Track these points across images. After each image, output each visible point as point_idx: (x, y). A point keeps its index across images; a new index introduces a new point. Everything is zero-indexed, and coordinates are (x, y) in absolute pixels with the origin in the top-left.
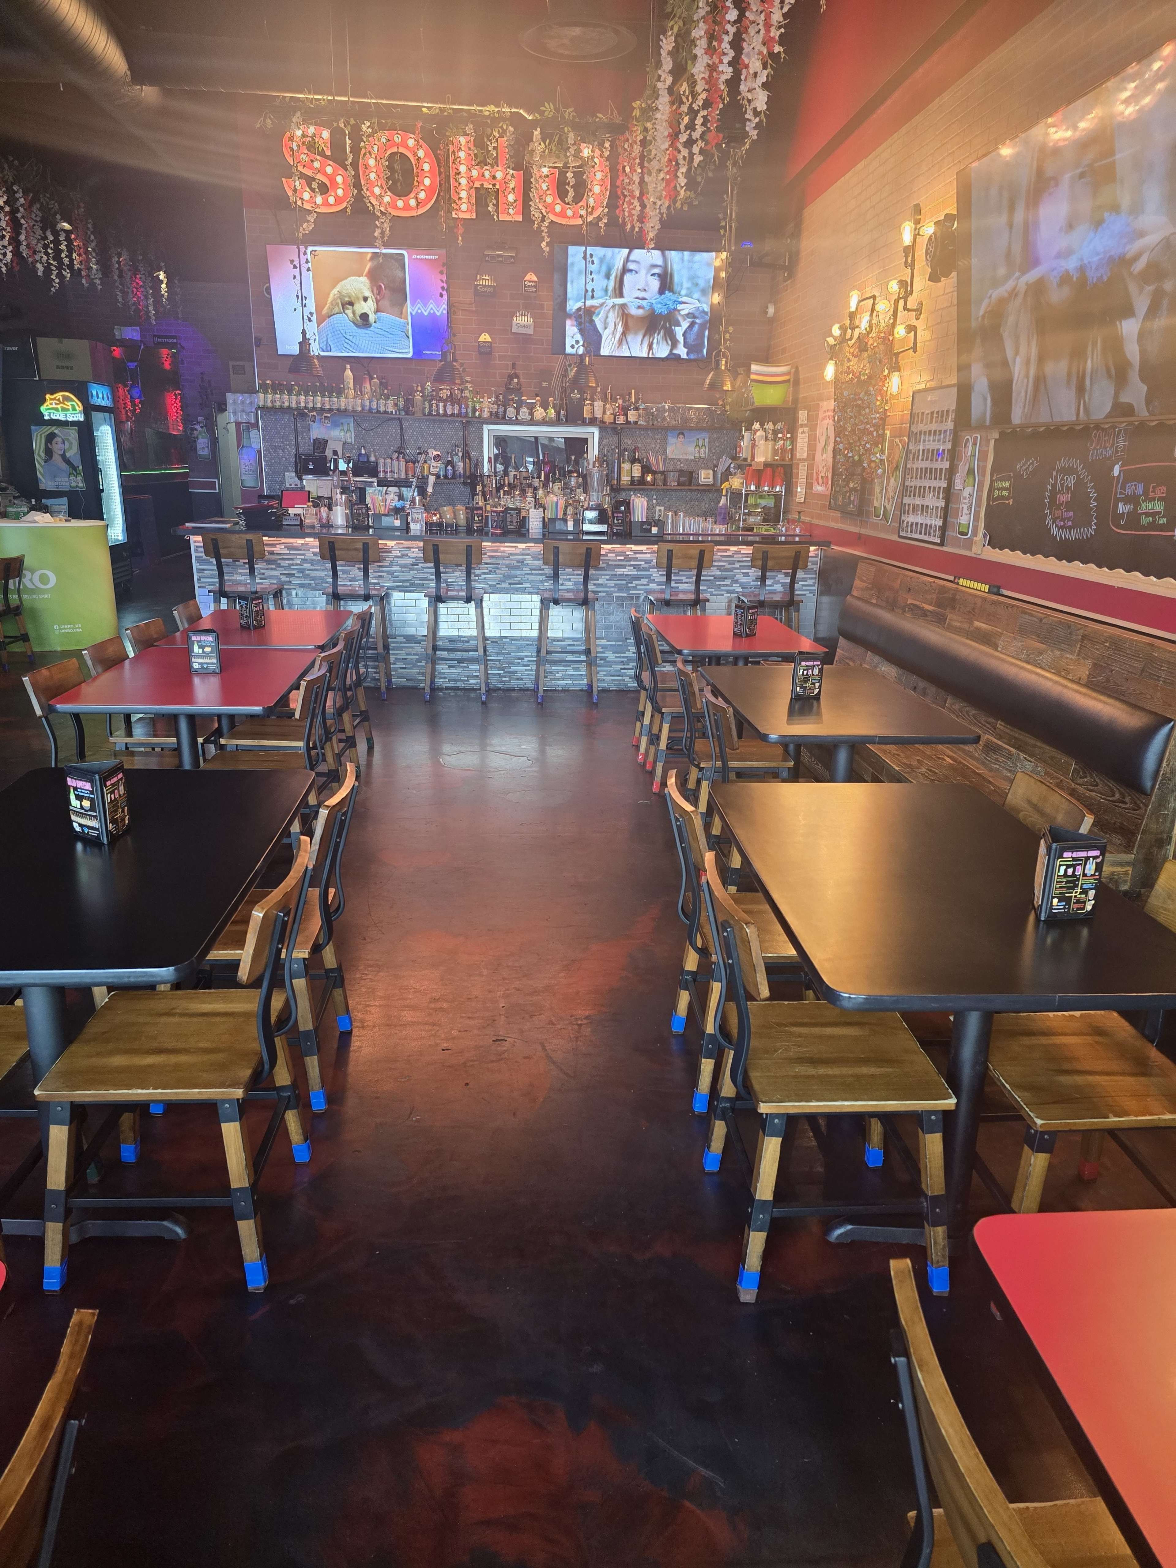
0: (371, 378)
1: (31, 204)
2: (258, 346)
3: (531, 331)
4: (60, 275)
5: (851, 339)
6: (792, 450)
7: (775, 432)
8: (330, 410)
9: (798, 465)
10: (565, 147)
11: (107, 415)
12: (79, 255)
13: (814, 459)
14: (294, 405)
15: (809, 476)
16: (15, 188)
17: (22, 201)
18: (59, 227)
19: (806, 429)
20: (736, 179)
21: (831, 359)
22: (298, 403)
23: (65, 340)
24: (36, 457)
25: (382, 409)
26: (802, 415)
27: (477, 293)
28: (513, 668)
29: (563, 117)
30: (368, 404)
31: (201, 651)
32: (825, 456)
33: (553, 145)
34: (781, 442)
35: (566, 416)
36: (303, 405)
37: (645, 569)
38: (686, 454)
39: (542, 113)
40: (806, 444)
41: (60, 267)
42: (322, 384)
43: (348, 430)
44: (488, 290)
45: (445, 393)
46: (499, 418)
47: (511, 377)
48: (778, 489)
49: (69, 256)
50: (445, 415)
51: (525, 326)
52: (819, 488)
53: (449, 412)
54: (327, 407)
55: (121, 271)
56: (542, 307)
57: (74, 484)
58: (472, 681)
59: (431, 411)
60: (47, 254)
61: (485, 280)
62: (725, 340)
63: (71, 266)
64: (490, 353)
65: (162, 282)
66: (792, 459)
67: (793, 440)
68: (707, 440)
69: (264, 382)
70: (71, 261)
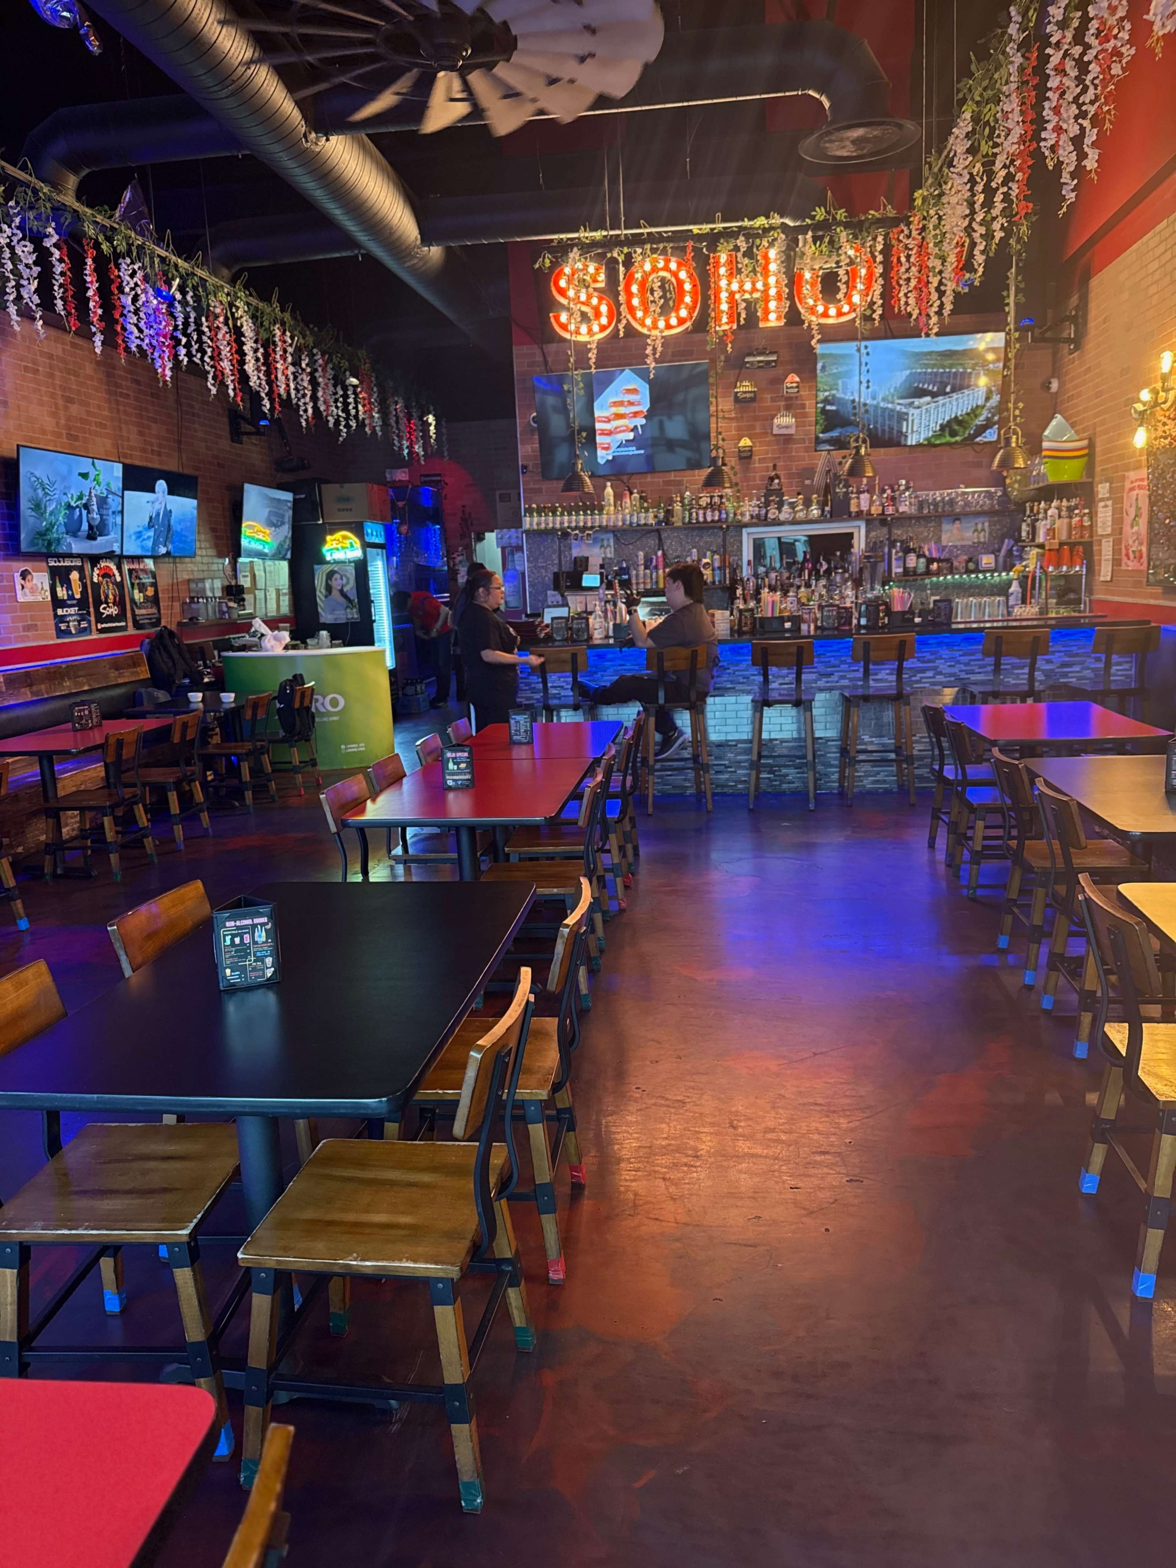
0: (631, 493)
1: (326, 363)
2: (523, 473)
3: (792, 431)
4: (347, 426)
5: (1165, 402)
6: (1091, 526)
7: (1070, 509)
8: (592, 528)
9: (1100, 541)
10: (837, 246)
11: (379, 551)
12: (364, 406)
13: (1121, 534)
14: (558, 526)
15: (1116, 551)
16: (315, 351)
17: (321, 361)
18: (348, 382)
19: (1110, 503)
20: (1021, 255)
21: (1140, 425)
22: (562, 523)
23: (346, 485)
24: (318, 593)
25: (643, 522)
26: (1102, 490)
27: (737, 400)
28: (784, 771)
29: (834, 218)
30: (628, 517)
31: (456, 767)
32: (1135, 528)
33: (823, 246)
34: (1078, 519)
35: (831, 512)
36: (566, 525)
37: (929, 661)
38: (963, 540)
39: (813, 218)
40: (1110, 519)
41: (347, 419)
42: (584, 504)
43: (609, 546)
44: (748, 395)
45: (704, 502)
46: (761, 520)
47: (772, 479)
48: (1077, 569)
49: (356, 408)
50: (705, 521)
51: (787, 427)
52: (1131, 565)
53: (709, 519)
54: (589, 524)
55: (397, 416)
56: (803, 406)
57: (350, 616)
58: (740, 786)
59: (690, 519)
60: (337, 407)
61: (745, 387)
62: (1015, 417)
63: (356, 417)
64: (750, 457)
65: (430, 424)
66: (1091, 536)
67: (1092, 516)
68: (986, 524)
69: (530, 507)
70: (357, 412)
